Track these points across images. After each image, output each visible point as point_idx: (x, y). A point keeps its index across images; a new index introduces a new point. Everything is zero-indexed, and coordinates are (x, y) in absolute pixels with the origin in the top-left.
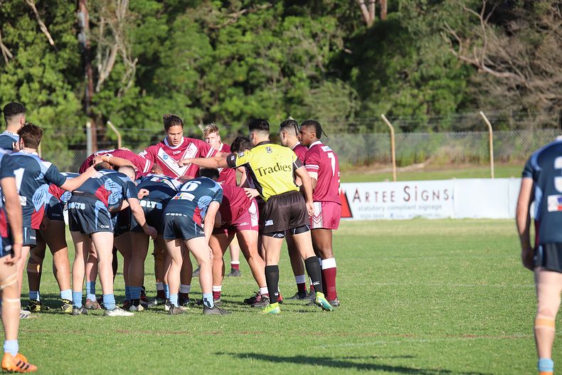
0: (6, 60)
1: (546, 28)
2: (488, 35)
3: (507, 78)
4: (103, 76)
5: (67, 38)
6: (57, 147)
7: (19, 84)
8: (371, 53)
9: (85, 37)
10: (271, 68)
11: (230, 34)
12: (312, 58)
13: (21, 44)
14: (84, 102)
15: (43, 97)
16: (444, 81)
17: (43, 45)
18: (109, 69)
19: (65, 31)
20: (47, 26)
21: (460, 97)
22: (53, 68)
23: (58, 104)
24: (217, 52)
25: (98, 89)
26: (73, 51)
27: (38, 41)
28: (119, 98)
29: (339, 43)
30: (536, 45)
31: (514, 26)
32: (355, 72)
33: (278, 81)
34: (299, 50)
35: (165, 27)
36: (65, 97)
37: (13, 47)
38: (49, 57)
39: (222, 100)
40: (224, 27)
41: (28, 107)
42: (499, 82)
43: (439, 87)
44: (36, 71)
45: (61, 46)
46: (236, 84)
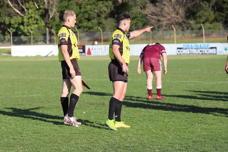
0: (26, 12)
1: (165, 5)
2: (150, 6)
3: (155, 18)
4: (51, 17)
5: (41, 7)
6: (39, 35)
7: (29, 19)
8: (120, 11)
9: (46, 6)
10: (94, 15)
11: (84, 6)
12: (105, 12)
13: (30, 8)
14: (46, 23)
15: (35, 22)
16: (139, 18)
17: (35, 9)
18: (53, 15)
19: (41, 5)
20: (37, 3)
21: (143, 23)
22: (38, 14)
23: (39, 24)
24: (81, 11)
25: (50, 20)
26: (43, 10)
27: (34, 7)
28: (55, 22)
29: (112, 8)
30: (162, 9)
31: (157, 4)
32: (116, 16)
33: (97, 18)
34: (102, 10)
35: (67, 4)
36: (41, 22)
37: (28, 9)
38: (37, 12)
39: (82, 23)
40: (83, 4)
41: (31, 25)
42: (153, 19)
43: (138, 20)
44: (33, 15)
45: (40, 9)
46: (85, 19)
